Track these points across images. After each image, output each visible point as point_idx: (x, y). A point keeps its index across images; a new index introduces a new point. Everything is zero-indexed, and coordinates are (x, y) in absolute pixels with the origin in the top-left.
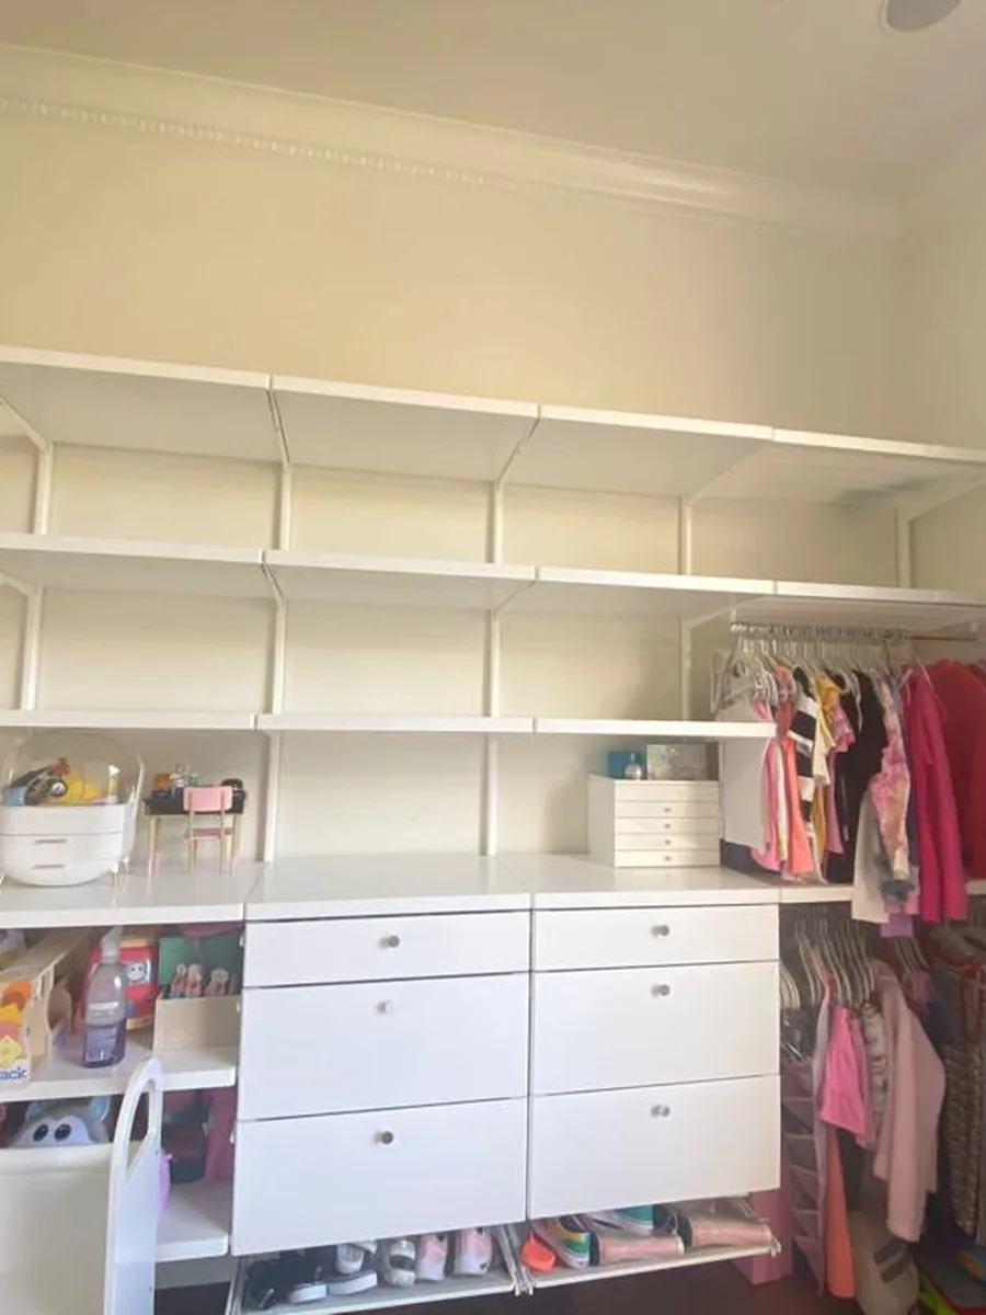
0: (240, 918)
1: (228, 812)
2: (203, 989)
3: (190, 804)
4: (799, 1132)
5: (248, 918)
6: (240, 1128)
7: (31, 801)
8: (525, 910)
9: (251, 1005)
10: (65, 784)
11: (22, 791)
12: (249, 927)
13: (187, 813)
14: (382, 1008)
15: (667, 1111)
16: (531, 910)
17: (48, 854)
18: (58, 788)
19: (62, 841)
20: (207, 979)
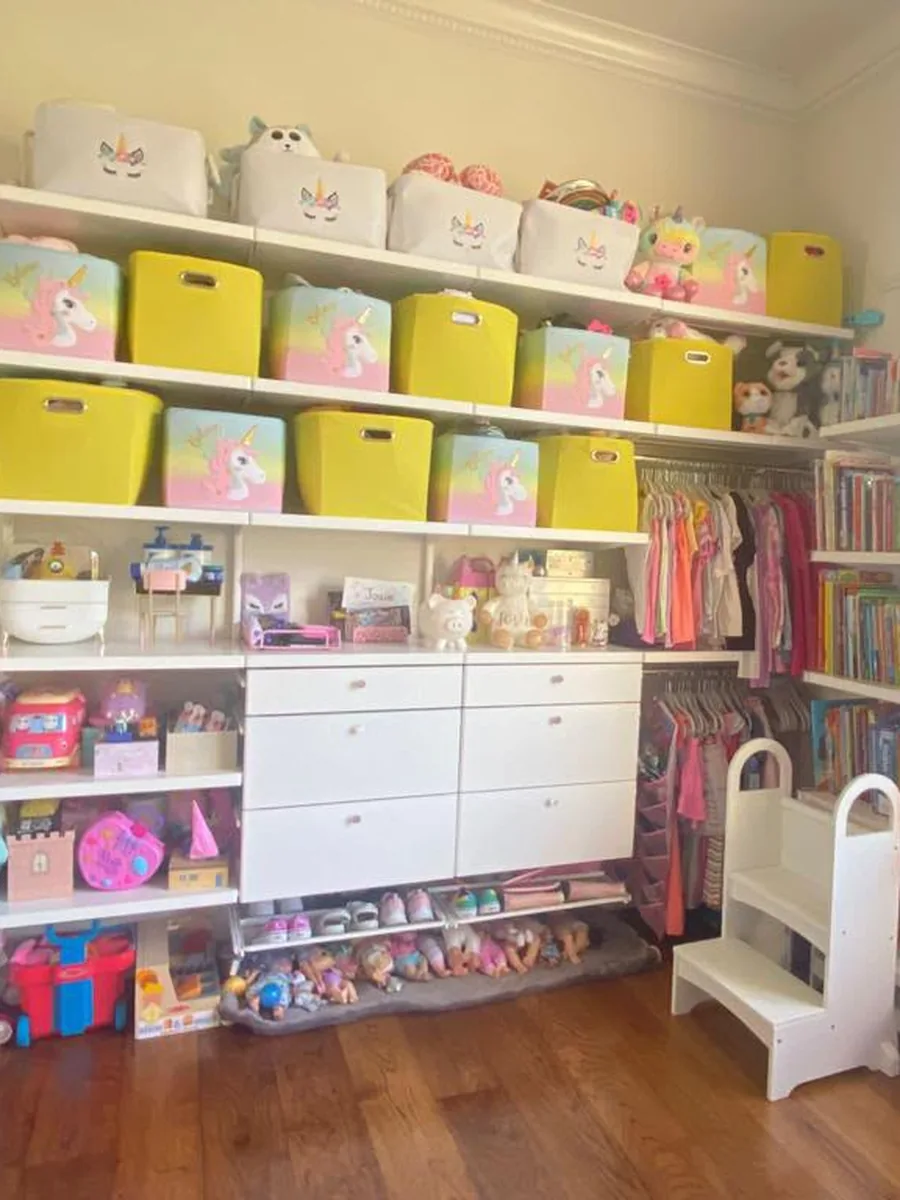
0: (242, 666)
1: (182, 593)
2: (204, 724)
3: (149, 584)
4: (654, 830)
5: (249, 665)
6: (247, 817)
7: (28, 575)
8: (458, 665)
9: (252, 729)
10: (62, 564)
11: (18, 568)
12: (250, 674)
13: (146, 592)
14: (353, 731)
15: (556, 803)
16: (464, 665)
17: (52, 618)
18: (55, 566)
19: (64, 608)
20: (207, 717)
